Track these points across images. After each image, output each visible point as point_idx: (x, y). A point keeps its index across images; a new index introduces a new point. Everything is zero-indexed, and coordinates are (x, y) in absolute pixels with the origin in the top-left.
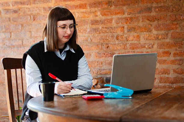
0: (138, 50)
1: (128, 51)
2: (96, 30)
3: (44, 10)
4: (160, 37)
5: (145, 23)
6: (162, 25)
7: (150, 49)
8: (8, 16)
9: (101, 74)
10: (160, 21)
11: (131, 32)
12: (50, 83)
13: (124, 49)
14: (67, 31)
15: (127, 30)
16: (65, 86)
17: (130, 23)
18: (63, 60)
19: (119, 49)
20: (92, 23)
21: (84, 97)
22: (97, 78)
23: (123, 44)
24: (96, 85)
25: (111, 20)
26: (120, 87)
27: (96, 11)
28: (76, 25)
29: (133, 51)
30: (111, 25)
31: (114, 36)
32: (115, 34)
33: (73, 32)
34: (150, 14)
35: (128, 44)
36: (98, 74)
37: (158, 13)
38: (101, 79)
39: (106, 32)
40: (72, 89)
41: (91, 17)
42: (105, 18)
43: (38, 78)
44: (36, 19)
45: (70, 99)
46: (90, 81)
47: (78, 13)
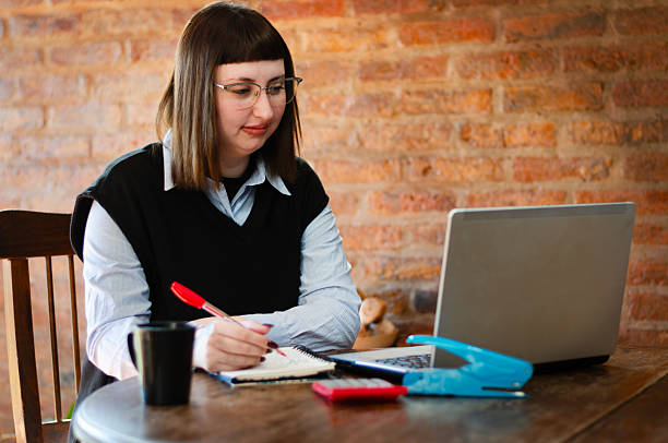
0: (550, 185)
1: (508, 187)
2: (378, 102)
3: (175, 20)
4: (638, 134)
5: (578, 78)
6: (645, 86)
7: (596, 183)
8: (34, 40)
9: (397, 278)
10: (640, 67)
11: (523, 112)
12: (173, 325)
13: (493, 178)
14: (257, 105)
15: (505, 103)
16: (242, 337)
17: (517, 76)
18: (241, 224)
19: (472, 180)
20: (364, 75)
21: (320, 390)
22: (380, 292)
23: (489, 159)
24: (378, 321)
25: (442, 61)
26: (476, 349)
27: (380, 27)
28: (296, 82)
29: (527, 186)
30: (442, 82)
31: (452, 127)
32: (456, 120)
33: (281, 111)
34: (598, 39)
35: (509, 158)
36: (385, 279)
37: (631, 37)
38: (399, 297)
39: (420, 110)
40: (269, 351)
41: (362, 50)
42: (417, 54)
43: (133, 299)
44: (143, 56)
45: (259, 395)
46: (352, 316)
47: (310, 32)
